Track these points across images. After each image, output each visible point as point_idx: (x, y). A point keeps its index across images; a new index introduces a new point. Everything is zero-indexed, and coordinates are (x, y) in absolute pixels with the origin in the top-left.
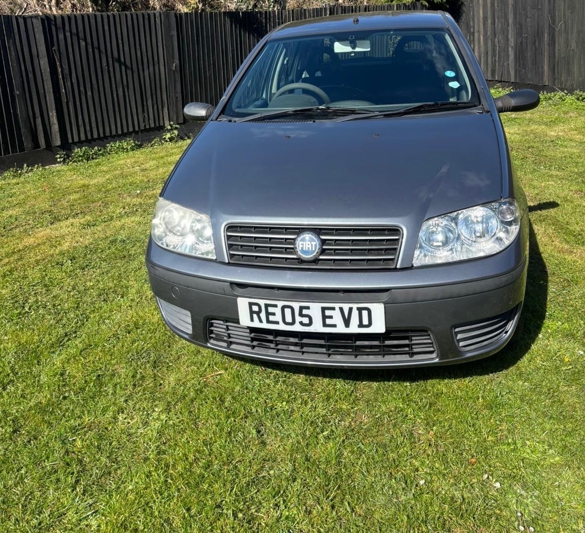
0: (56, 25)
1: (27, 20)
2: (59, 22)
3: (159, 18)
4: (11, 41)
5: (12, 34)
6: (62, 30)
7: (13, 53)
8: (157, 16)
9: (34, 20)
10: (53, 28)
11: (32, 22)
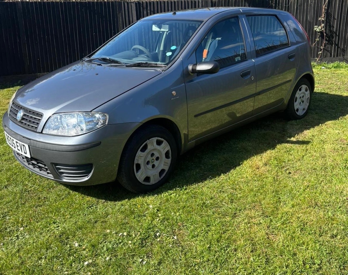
0: (143, 6)
1: (129, 3)
2: (145, 5)
3: (201, 3)
4: (120, 14)
5: (121, 11)
6: (146, 9)
7: (121, 20)
8: (200, 2)
9: (132, 4)
10: (142, 8)
11: (131, 5)
